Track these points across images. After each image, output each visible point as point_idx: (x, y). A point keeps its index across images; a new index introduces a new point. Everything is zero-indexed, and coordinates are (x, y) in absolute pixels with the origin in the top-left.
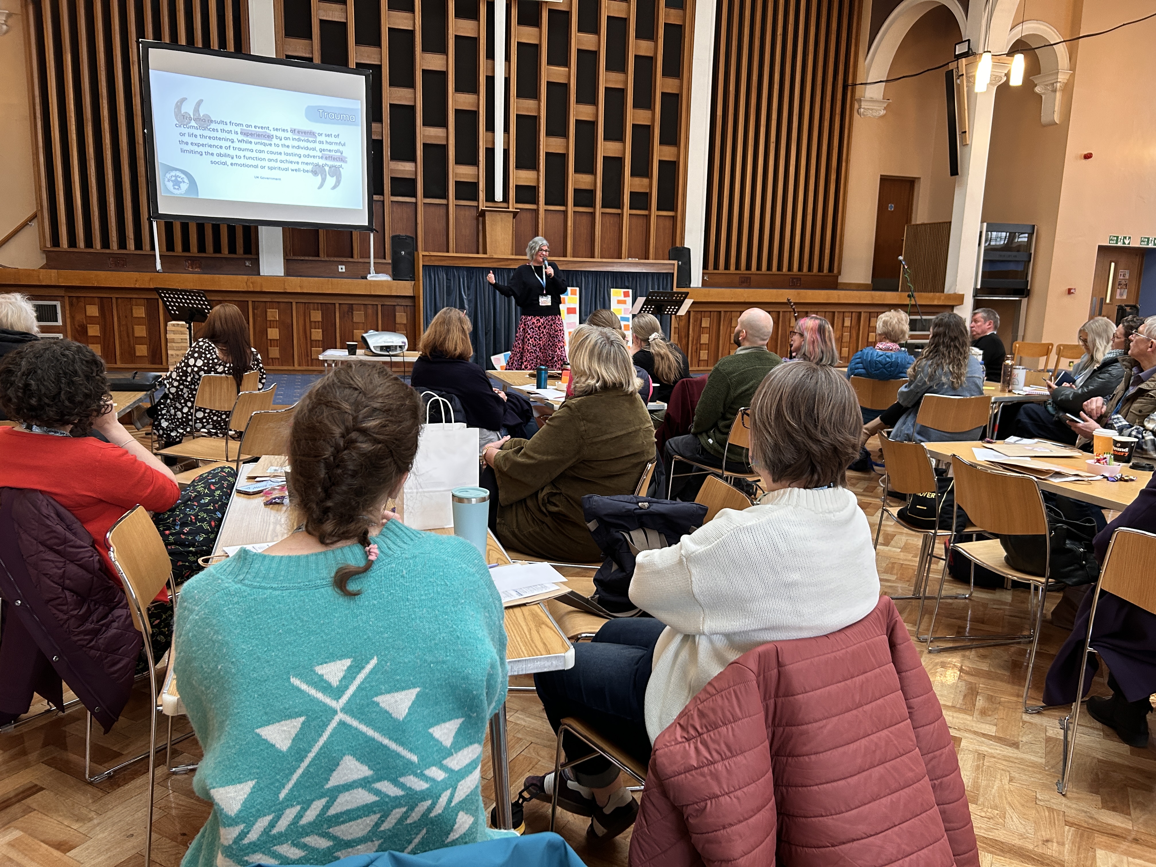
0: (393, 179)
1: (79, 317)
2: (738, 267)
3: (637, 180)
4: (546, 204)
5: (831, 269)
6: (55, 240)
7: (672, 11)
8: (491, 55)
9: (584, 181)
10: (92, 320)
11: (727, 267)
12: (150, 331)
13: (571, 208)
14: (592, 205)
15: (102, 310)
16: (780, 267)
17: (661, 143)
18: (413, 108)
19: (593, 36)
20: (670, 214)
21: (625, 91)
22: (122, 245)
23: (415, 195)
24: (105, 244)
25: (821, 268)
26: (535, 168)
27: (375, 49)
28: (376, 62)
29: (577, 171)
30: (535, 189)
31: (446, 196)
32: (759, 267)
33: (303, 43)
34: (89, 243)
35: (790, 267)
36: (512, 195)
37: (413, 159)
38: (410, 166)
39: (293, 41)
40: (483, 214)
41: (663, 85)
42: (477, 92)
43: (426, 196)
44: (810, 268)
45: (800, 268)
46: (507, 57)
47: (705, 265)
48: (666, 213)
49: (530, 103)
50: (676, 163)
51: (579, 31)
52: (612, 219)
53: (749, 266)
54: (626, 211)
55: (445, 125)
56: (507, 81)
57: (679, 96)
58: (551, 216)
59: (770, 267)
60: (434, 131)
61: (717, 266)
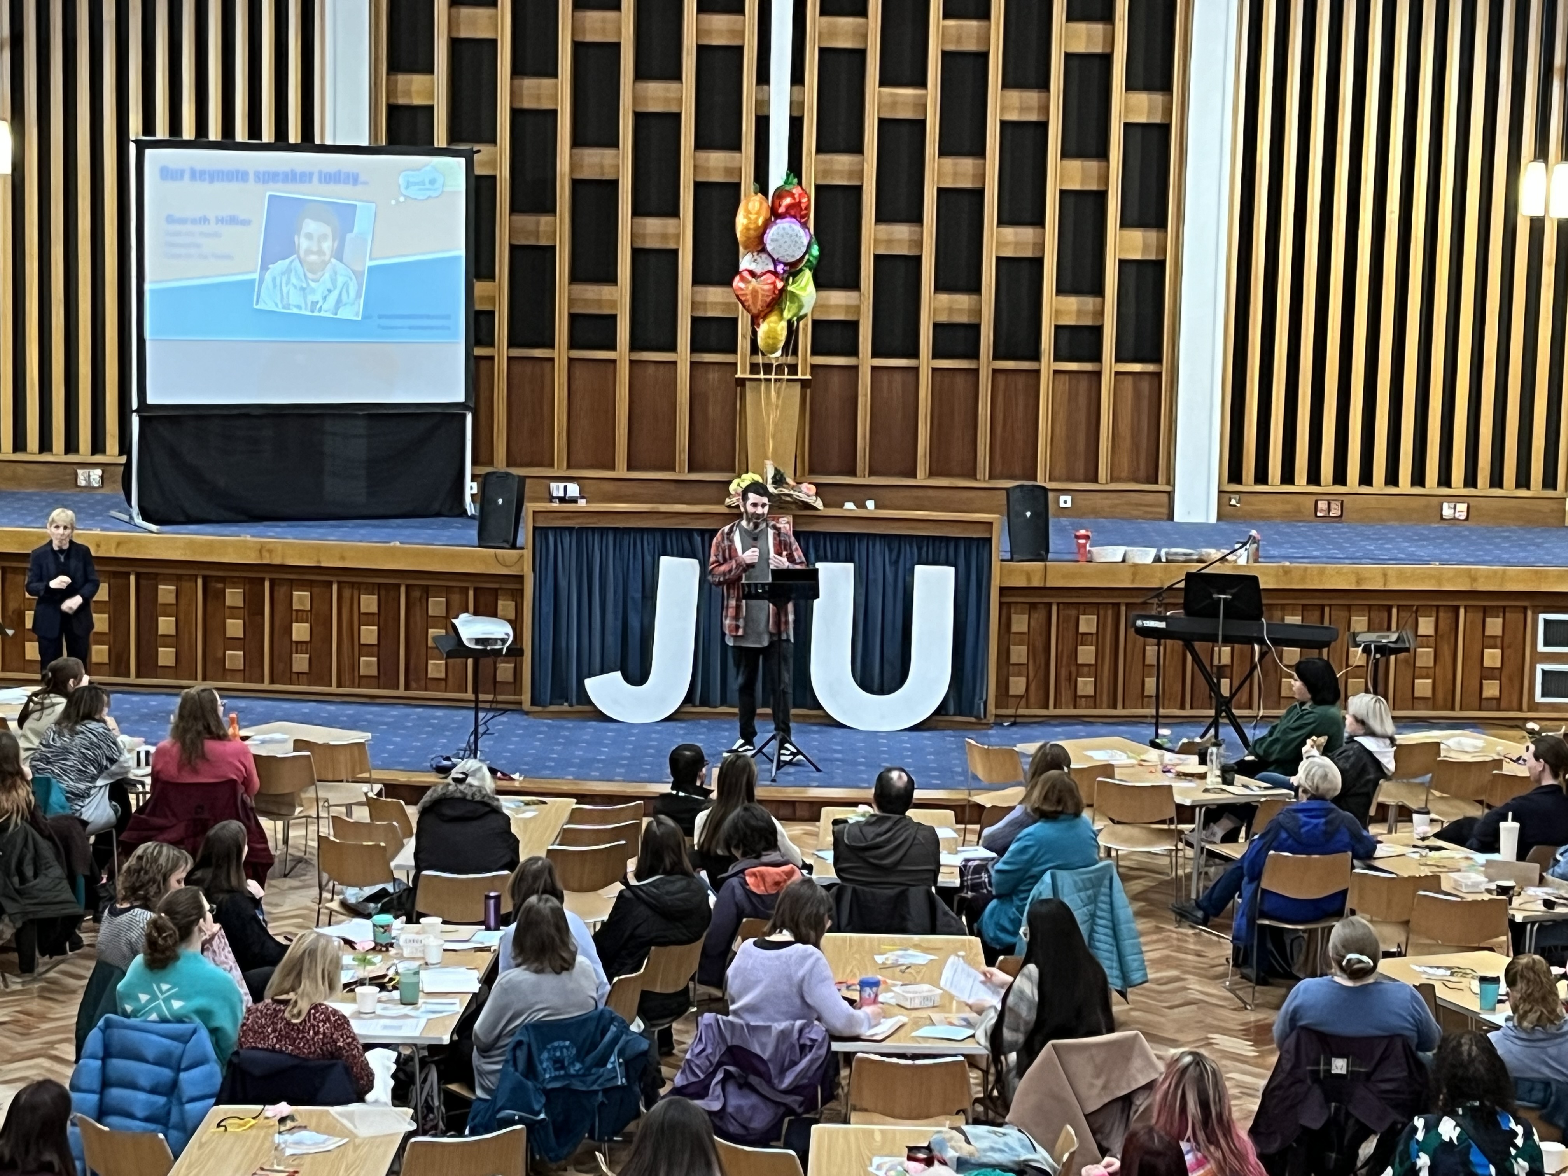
0: (573, 319)
2: (1314, 477)
3: (1072, 302)
4: (875, 355)
5: (1548, 481)
8: (763, 77)
9: (956, 306)
11: (1288, 477)
13: (926, 361)
14: (974, 354)
16: (1419, 478)
17: (1124, 224)
18: (613, 184)
19: (974, 23)
20: (1150, 368)
21: (1043, 126)
22: (98, 446)
23: (613, 347)
24: (71, 446)
25: (1523, 481)
26: (854, 284)
27: (547, 82)
28: (546, 105)
29: (939, 287)
30: (853, 326)
31: (672, 347)
32: (1366, 478)
33: (418, 81)
34: (45, 445)
35: (1445, 480)
36: (805, 341)
37: (611, 279)
38: (605, 292)
39: (402, 79)
40: (742, 382)
41: (1128, 109)
42: (737, 147)
43: (634, 347)
44: (1497, 480)
45: (1471, 480)
46: (797, 77)
47: (1235, 474)
48: (1137, 367)
49: (843, 161)
50: (1160, 265)
51: (945, 17)
52: (1021, 381)
53: (1340, 477)
54: (1047, 364)
55: (674, 213)
56: (796, 124)
57: (1165, 128)
58: (885, 377)
59: (1392, 478)
60: (653, 225)
61: (1261, 476)
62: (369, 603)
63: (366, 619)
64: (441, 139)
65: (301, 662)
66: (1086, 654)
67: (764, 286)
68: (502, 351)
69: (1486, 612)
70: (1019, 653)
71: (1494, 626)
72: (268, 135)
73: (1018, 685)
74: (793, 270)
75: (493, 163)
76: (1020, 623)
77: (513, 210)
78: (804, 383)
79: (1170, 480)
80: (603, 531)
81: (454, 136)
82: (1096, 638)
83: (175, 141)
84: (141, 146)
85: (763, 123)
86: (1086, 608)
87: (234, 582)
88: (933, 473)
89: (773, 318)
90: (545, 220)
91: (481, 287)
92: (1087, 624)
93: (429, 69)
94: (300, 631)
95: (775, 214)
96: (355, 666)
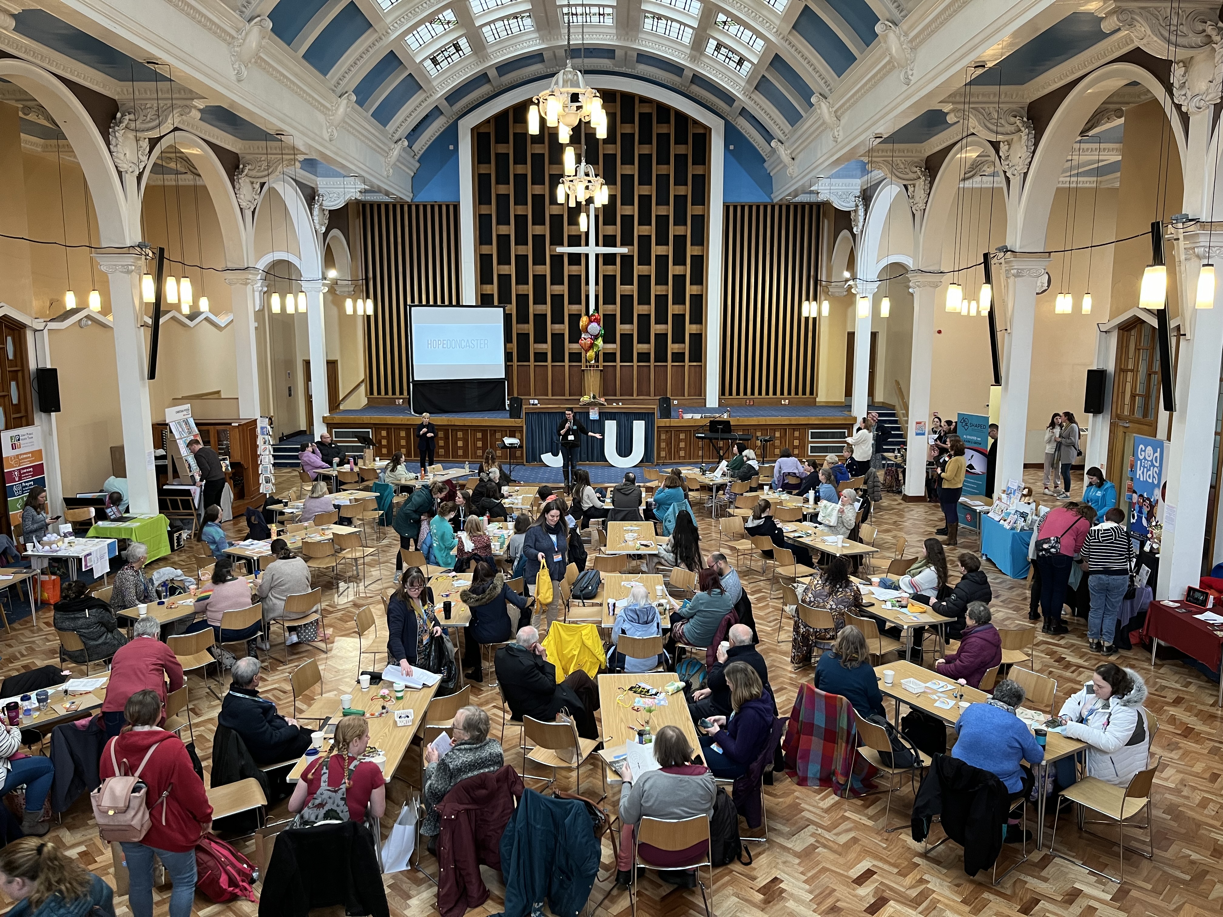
0: (535, 354)
1: (379, 437)
2: (745, 393)
3: (676, 346)
4: (621, 362)
5: (812, 393)
6: (372, 393)
7: (696, 248)
8: (587, 283)
9: (643, 348)
10: (384, 438)
11: (738, 393)
12: (407, 442)
13: (635, 363)
14: (649, 361)
15: (388, 433)
16: (775, 393)
17: (691, 323)
18: (546, 315)
19: (647, 267)
20: (699, 364)
21: (667, 296)
22: (401, 393)
23: (546, 361)
24: (394, 393)
25: (804, 393)
26: (615, 342)
27: (525, 286)
28: (526, 293)
29: (638, 342)
30: (615, 354)
31: (563, 361)
32: (760, 393)
33: (488, 287)
34: (386, 393)
35: (782, 393)
36: (601, 358)
37: (546, 342)
38: (544, 346)
39: (485, 286)
40: (583, 371)
41: (691, 290)
42: (580, 304)
43: (553, 361)
44: (797, 393)
45: (789, 393)
46: (597, 283)
47: (723, 393)
48: (695, 364)
49: (611, 307)
50: (701, 334)
51: (639, 264)
52: (662, 368)
53: (753, 393)
54: (669, 363)
55: (563, 323)
56: (597, 297)
57: (702, 295)
58: (624, 369)
59: (767, 393)
60: (557, 326)
61: (731, 394)
62: (479, 435)
63: (479, 440)
64: (496, 303)
65: (460, 452)
66: (682, 445)
67: (589, 341)
68: (515, 363)
69: (794, 430)
70: (663, 445)
71: (797, 434)
72: (447, 303)
73: (663, 454)
74: (596, 337)
75: (511, 310)
76: (663, 437)
77: (517, 323)
78: (601, 371)
79: (705, 396)
80: (545, 413)
81: (499, 302)
82: (685, 440)
83: (420, 305)
84: (411, 307)
85: (587, 297)
86: (681, 431)
87: (441, 430)
88: (638, 395)
89: (591, 351)
90: (526, 326)
91: (508, 345)
92: (682, 436)
93: (492, 283)
94: (460, 444)
95: (591, 321)
96: (475, 453)
